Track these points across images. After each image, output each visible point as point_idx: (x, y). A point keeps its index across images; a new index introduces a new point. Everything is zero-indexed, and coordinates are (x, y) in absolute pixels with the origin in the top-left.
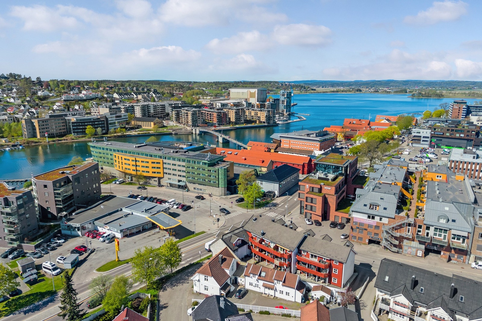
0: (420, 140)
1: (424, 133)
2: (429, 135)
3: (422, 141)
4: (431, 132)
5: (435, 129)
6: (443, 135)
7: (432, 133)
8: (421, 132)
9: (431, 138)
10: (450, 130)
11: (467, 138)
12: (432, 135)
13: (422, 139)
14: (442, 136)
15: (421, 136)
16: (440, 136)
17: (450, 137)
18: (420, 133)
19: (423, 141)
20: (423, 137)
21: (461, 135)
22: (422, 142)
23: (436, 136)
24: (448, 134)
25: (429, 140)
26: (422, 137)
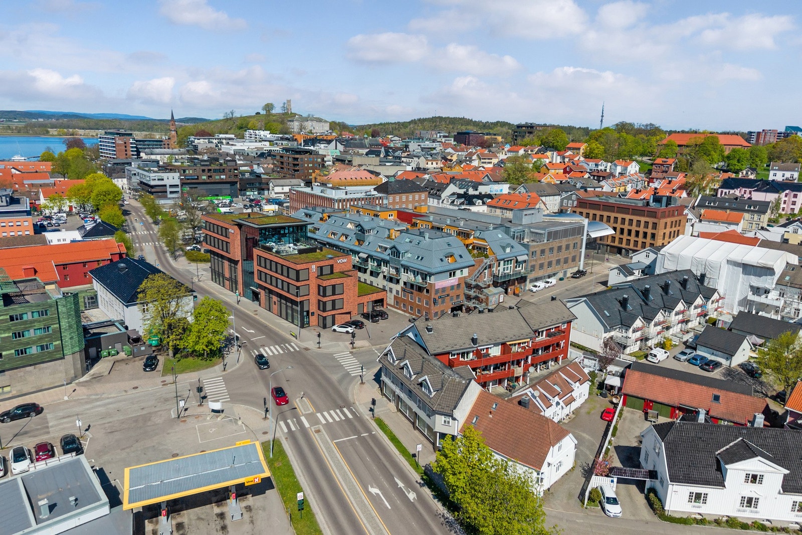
0: (166, 192)
1: (171, 178)
2: (178, 182)
3: (168, 193)
4: (180, 176)
5: (184, 171)
6: (197, 179)
7: (182, 177)
8: (165, 178)
9: (182, 186)
10: (206, 171)
11: (229, 180)
12: (183, 182)
13: (169, 190)
14: (196, 181)
15: (165, 186)
16: (194, 181)
17: (208, 181)
18: (163, 180)
19: (171, 192)
20: (170, 186)
21: (223, 177)
22: (169, 196)
23: (189, 181)
24: (204, 177)
25: (178, 189)
26: (168, 186)
